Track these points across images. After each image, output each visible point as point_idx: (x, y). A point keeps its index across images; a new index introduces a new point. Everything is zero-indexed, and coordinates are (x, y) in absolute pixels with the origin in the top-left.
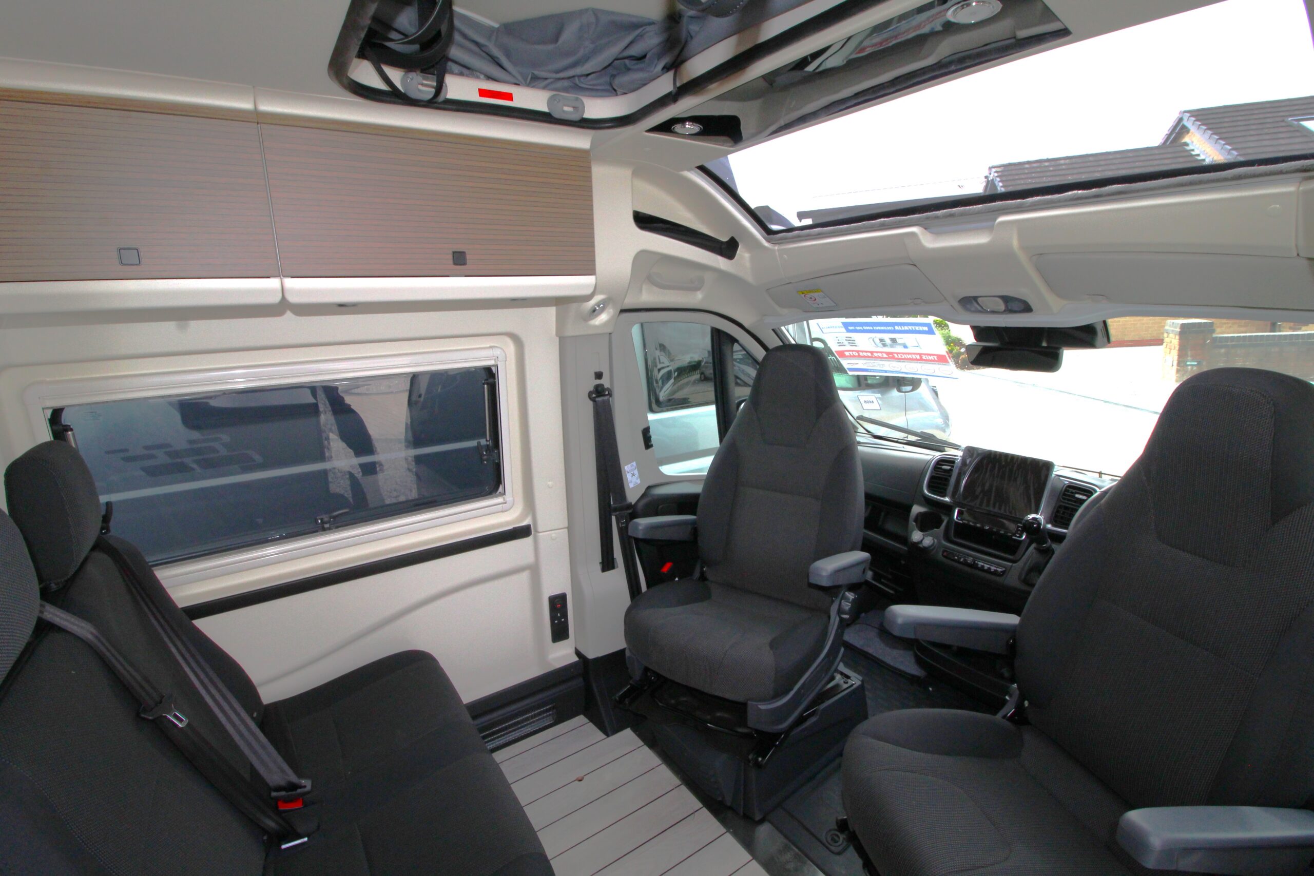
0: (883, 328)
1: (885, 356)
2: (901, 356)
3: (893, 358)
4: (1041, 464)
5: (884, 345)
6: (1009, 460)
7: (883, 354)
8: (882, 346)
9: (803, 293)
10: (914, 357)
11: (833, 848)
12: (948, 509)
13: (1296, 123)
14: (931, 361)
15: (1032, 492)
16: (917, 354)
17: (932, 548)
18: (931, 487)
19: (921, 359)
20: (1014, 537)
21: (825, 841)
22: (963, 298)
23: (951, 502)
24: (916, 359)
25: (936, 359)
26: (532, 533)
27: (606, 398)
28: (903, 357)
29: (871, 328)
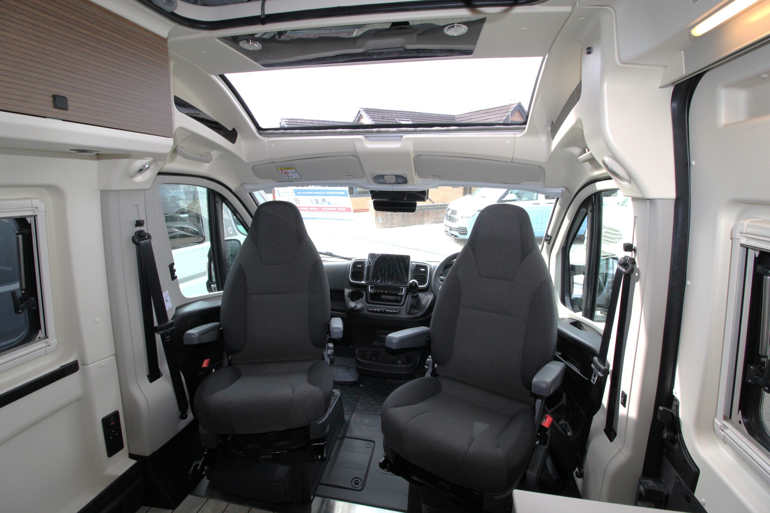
0: (319, 193)
1: (316, 209)
2: (326, 209)
3: (321, 210)
4: (405, 258)
5: (317, 203)
6: (390, 257)
7: (315, 208)
8: (316, 203)
9: (281, 169)
10: (333, 209)
11: (357, 489)
12: (365, 287)
13: (399, 121)
14: (343, 211)
15: (403, 271)
16: (335, 208)
17: (361, 309)
18: (353, 277)
19: (337, 210)
20: (399, 294)
21: (351, 487)
22: (376, 176)
23: (366, 283)
24: (334, 211)
25: (345, 210)
26: (80, 367)
27: (147, 241)
28: (327, 210)
29: (312, 193)
